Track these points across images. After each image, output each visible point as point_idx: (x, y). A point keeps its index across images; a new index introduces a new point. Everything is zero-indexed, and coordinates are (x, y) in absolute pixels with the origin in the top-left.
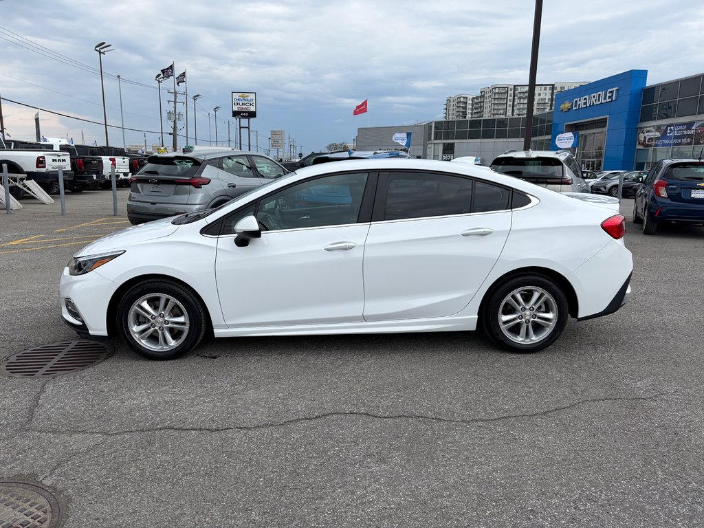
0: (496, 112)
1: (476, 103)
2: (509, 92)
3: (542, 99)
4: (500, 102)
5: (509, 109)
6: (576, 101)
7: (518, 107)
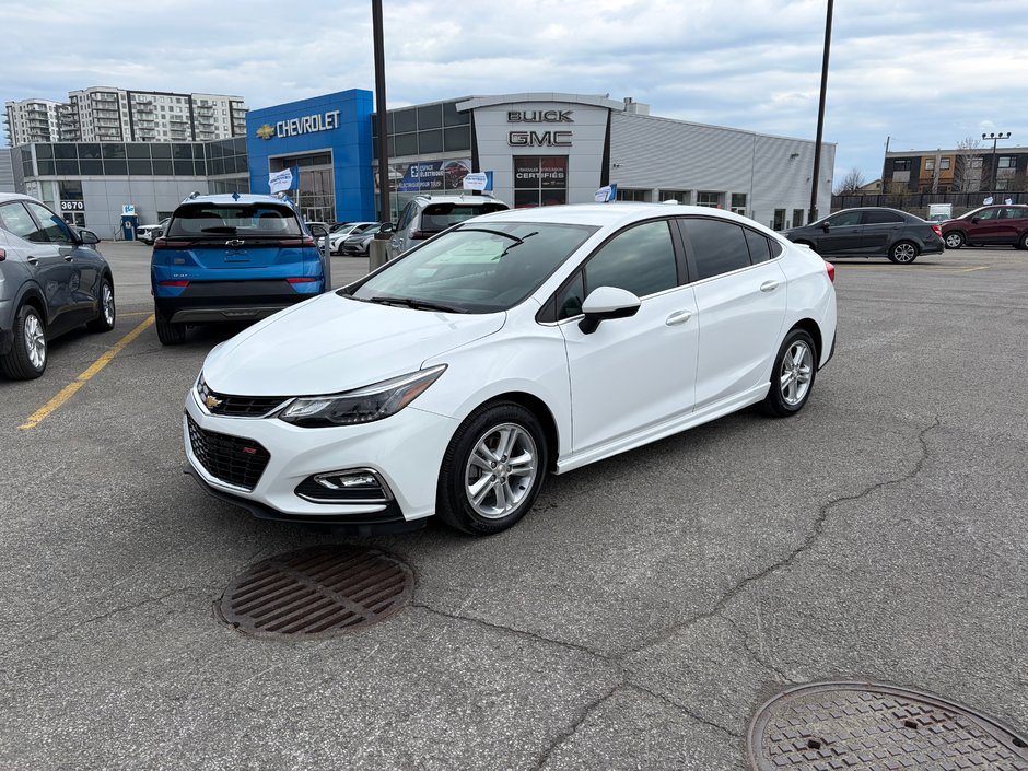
0: (103, 131)
1: (65, 116)
2: (121, 101)
3: (177, 116)
4: (108, 116)
5: (126, 129)
6: (281, 126)
7: (140, 126)
